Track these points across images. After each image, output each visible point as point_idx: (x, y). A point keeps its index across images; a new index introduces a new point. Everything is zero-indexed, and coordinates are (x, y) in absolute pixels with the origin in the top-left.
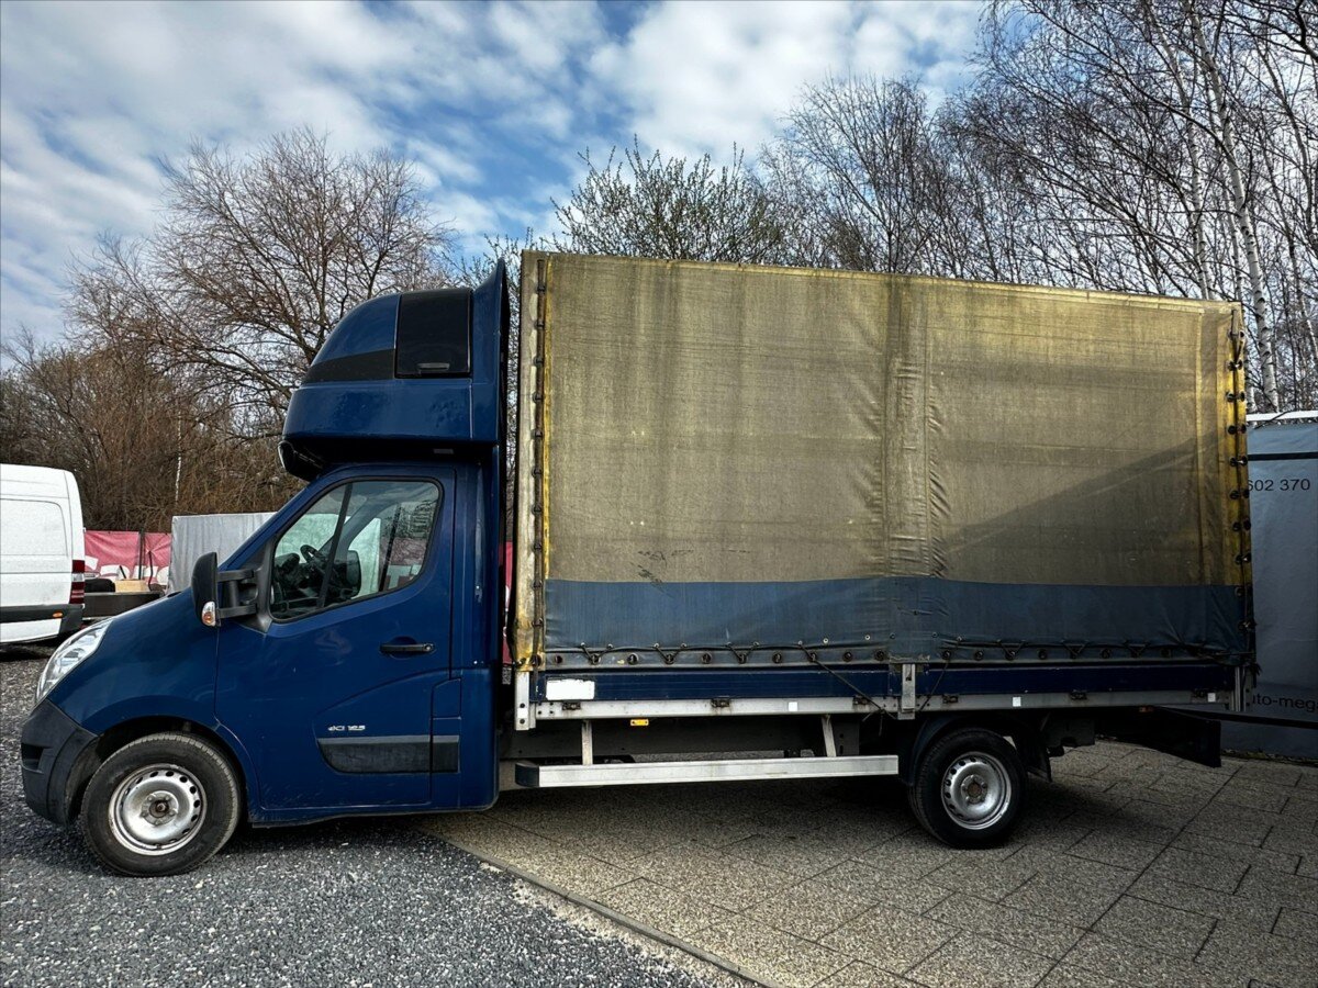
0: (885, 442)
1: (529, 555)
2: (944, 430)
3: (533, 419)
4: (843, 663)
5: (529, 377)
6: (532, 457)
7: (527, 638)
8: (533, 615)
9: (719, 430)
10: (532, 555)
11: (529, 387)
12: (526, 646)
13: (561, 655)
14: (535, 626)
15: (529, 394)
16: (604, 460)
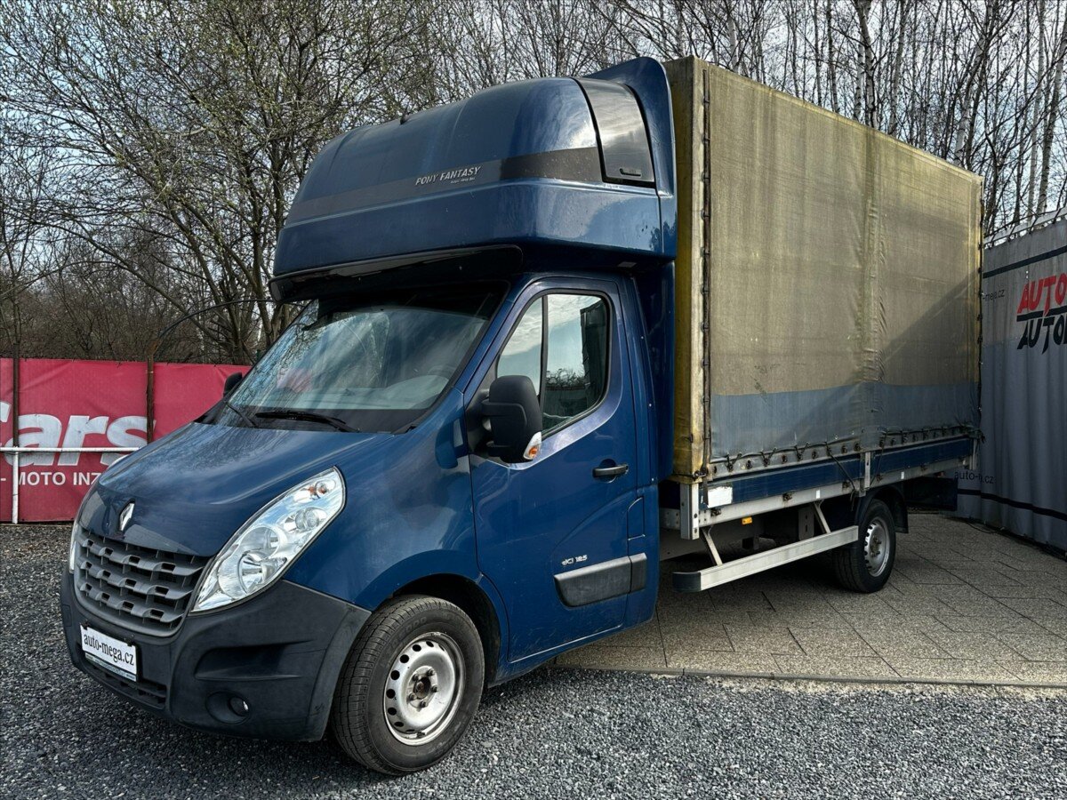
0: (863, 270)
1: (699, 371)
2: (886, 261)
3: (702, 236)
4: (841, 455)
5: (698, 192)
6: (701, 275)
7: (699, 451)
8: (702, 429)
9: (793, 255)
10: (702, 370)
11: (698, 203)
12: (698, 459)
13: (717, 464)
14: (705, 439)
15: (698, 211)
16: (738, 280)
